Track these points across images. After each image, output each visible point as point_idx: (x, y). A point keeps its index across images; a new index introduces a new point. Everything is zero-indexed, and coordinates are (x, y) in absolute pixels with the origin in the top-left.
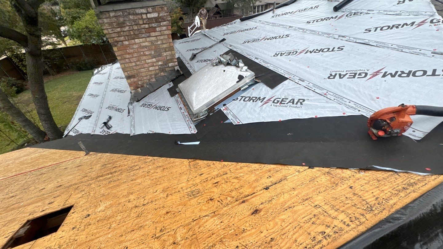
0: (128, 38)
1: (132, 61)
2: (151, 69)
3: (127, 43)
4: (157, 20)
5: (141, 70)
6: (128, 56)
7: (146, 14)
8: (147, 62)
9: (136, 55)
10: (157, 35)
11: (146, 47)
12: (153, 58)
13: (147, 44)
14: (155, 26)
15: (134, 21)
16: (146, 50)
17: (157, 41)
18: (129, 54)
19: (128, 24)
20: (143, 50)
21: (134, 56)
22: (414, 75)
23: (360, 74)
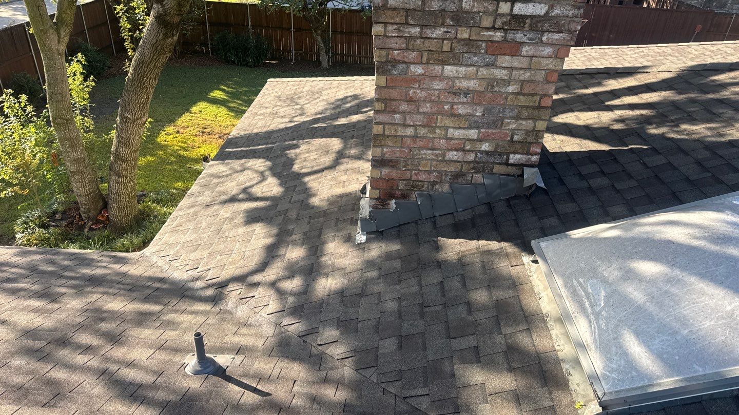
0: (428, 59)
1: (409, 122)
2: (452, 155)
3: (418, 70)
4: (536, 24)
5: (425, 152)
6: (404, 107)
7: (513, 2)
8: (449, 136)
9: (429, 110)
10: (516, 64)
11: (467, 92)
12: (470, 128)
13: (472, 84)
14: (525, 39)
15: (469, 14)
16: (465, 100)
17: (507, 82)
18: (410, 101)
19: (448, 20)
20: (455, 100)
21: (421, 111)
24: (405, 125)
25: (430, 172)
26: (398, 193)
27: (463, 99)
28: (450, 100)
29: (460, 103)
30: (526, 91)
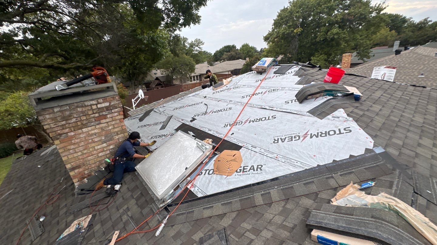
0: (74, 129)
1: (77, 151)
2: (100, 154)
3: (72, 134)
4: (108, 108)
5: (89, 158)
6: (72, 147)
7: (96, 105)
8: (96, 149)
9: (83, 144)
10: (108, 121)
11: (95, 134)
12: (103, 143)
13: (96, 131)
14: (106, 113)
15: (82, 112)
17: (108, 126)
18: (74, 144)
19: (75, 116)
20: (92, 138)
21: (80, 145)
22: (329, 134)
23: (295, 137)
24: (76, 152)
25: (95, 163)
26: (86, 175)
27: (95, 136)
28: (90, 138)
29: (94, 138)
30: (116, 127)
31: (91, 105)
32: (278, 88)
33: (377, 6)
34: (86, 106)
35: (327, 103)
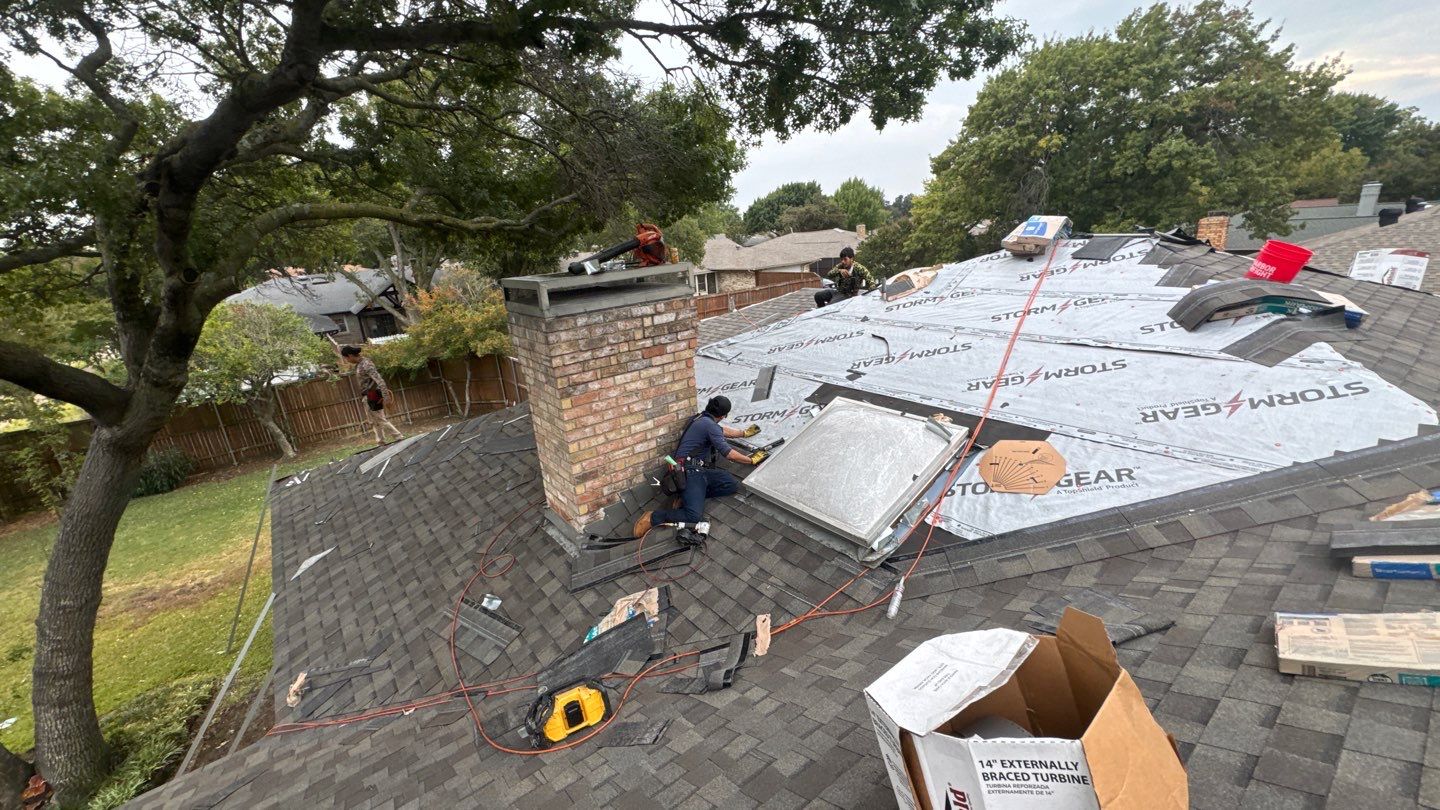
0: (602, 375)
1: (598, 432)
2: (639, 448)
3: (595, 386)
4: (671, 328)
5: (617, 453)
6: (591, 420)
7: (652, 316)
8: (633, 432)
9: (611, 416)
10: (665, 361)
11: (636, 392)
12: (647, 420)
13: (639, 385)
14: (667, 341)
15: (625, 332)
17: (662, 376)
18: (595, 413)
19: (611, 341)
20: (630, 401)
21: (606, 419)
22: (1305, 399)
23: (1204, 407)
24: (595, 435)
25: (626, 469)
26: (604, 500)
27: (635, 399)
28: (626, 402)
29: (634, 403)
30: (677, 378)
31: (642, 317)
32: (1103, 296)
33: (1314, 69)
34: (634, 318)
35: (1273, 328)
